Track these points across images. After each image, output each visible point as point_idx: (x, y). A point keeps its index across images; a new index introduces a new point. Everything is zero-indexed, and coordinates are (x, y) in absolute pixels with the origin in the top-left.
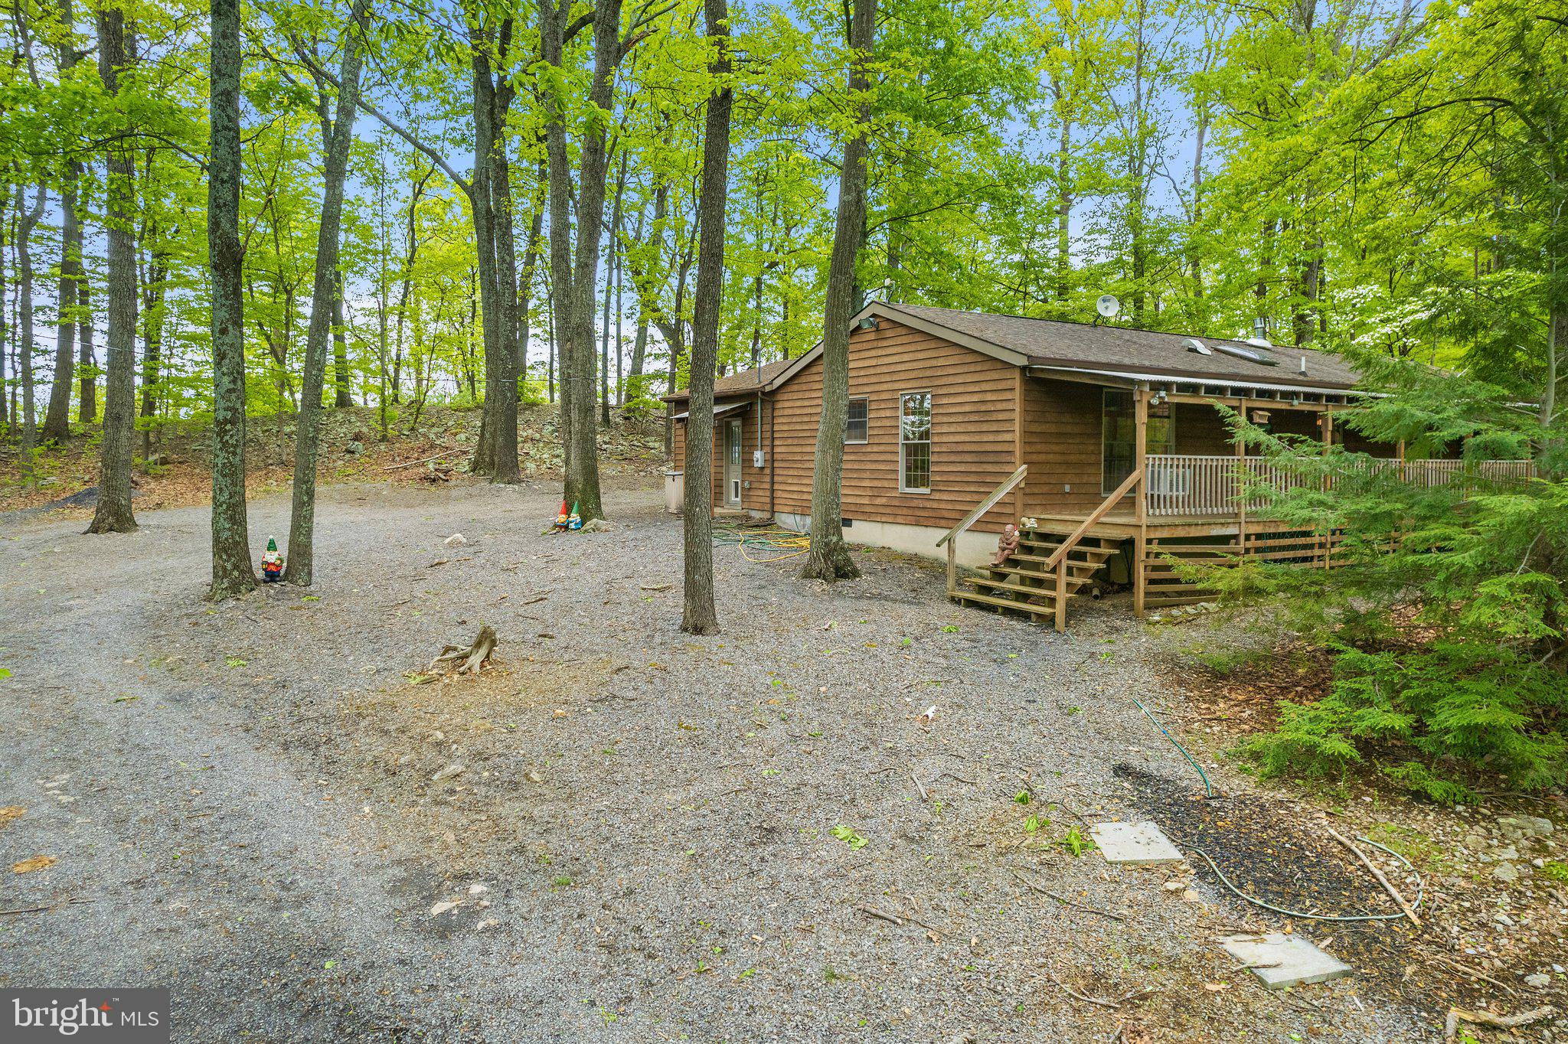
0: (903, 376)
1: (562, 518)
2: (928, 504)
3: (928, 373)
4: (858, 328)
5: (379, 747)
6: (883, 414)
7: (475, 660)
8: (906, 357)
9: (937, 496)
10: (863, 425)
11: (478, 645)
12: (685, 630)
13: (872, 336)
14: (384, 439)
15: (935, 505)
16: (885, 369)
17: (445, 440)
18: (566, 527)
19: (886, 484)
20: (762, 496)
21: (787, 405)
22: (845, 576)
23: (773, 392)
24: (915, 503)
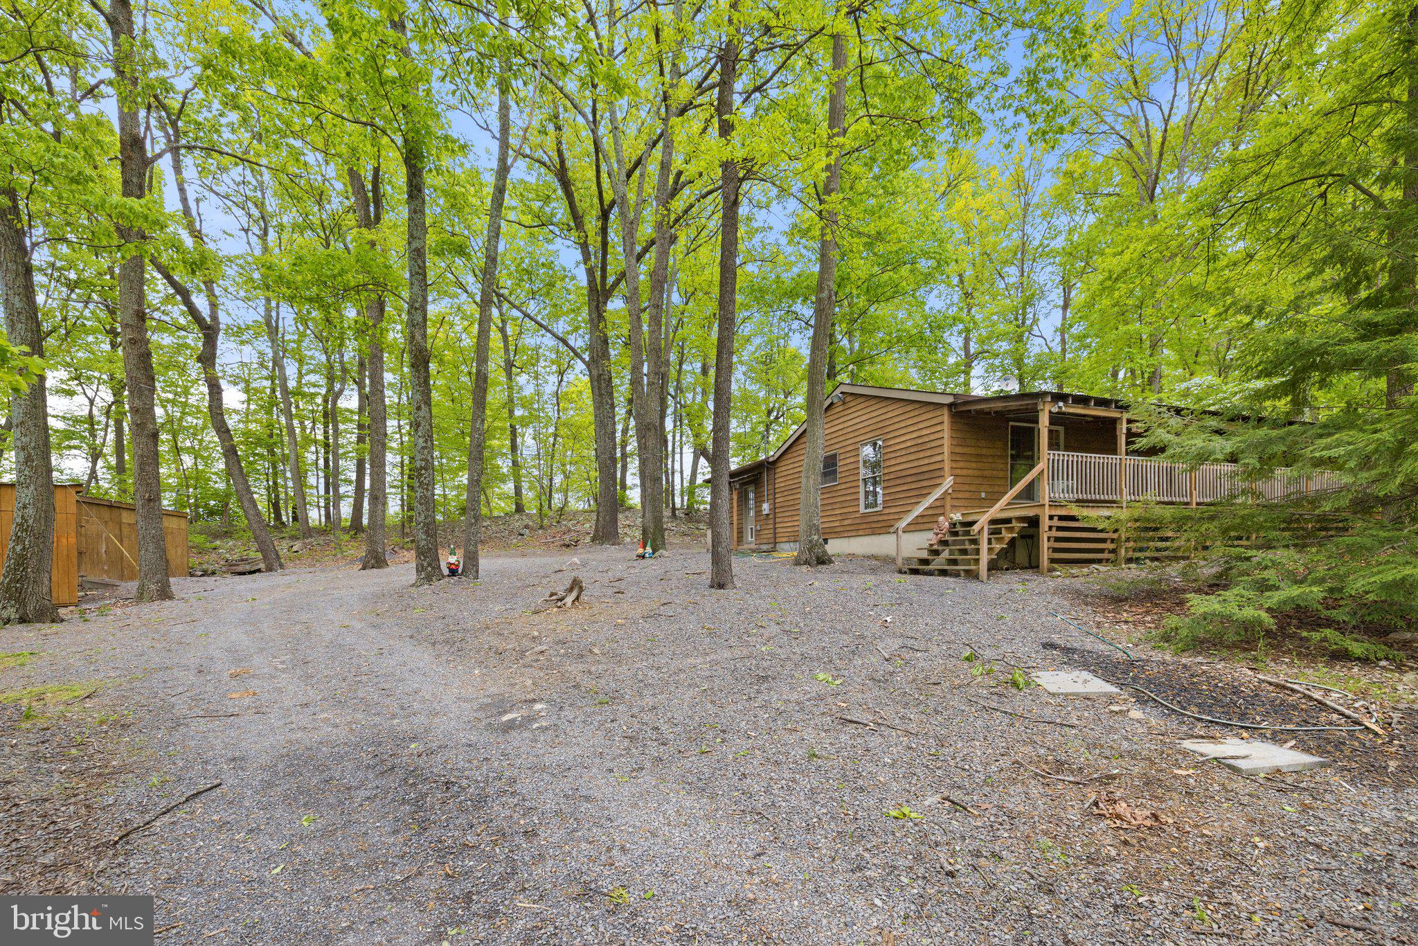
0: (862, 431)
1: (641, 551)
2: (880, 518)
3: (881, 425)
4: (832, 404)
5: (495, 642)
6: (848, 461)
7: (569, 600)
8: (864, 418)
9: (887, 511)
10: (835, 472)
11: (571, 590)
12: (712, 587)
13: (841, 408)
14: (541, 527)
15: (885, 518)
16: (850, 430)
17: (578, 527)
18: (643, 557)
19: (851, 509)
20: (767, 534)
21: (783, 469)
22: (823, 563)
23: (774, 462)
24: (872, 519)
